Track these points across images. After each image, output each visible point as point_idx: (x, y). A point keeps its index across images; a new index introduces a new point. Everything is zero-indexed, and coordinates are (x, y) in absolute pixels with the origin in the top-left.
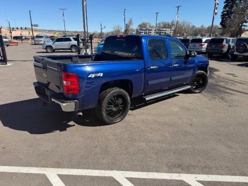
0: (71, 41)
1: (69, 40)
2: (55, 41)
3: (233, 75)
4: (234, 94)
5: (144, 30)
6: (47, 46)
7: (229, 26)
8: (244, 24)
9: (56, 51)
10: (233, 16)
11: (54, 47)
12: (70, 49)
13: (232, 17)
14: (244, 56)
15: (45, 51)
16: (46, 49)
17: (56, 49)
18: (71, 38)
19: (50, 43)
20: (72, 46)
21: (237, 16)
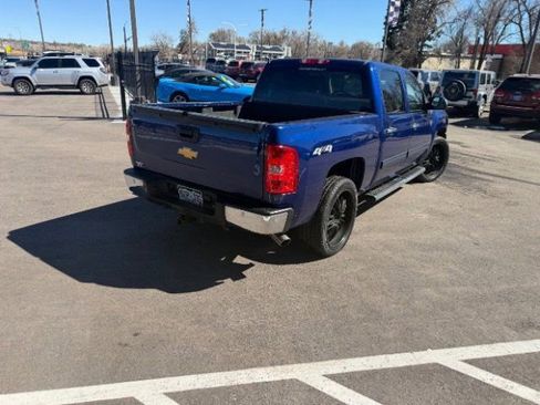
0: (78, 66)
1: (73, 64)
2: (36, 65)
3: (459, 143)
4: (492, 181)
5: (223, 46)
6: (16, 79)
7: (401, 45)
8: (427, 42)
9: (38, 90)
10: (407, 26)
11: (35, 80)
12: (78, 86)
13: (404, 27)
14: (457, 107)
15: (12, 90)
16: (13, 85)
17: (39, 86)
18: (79, 60)
19: (25, 72)
20: (82, 78)
21: (415, 26)
